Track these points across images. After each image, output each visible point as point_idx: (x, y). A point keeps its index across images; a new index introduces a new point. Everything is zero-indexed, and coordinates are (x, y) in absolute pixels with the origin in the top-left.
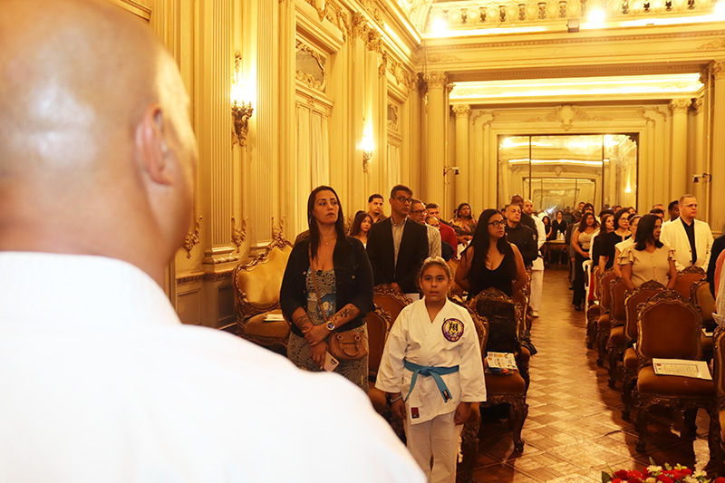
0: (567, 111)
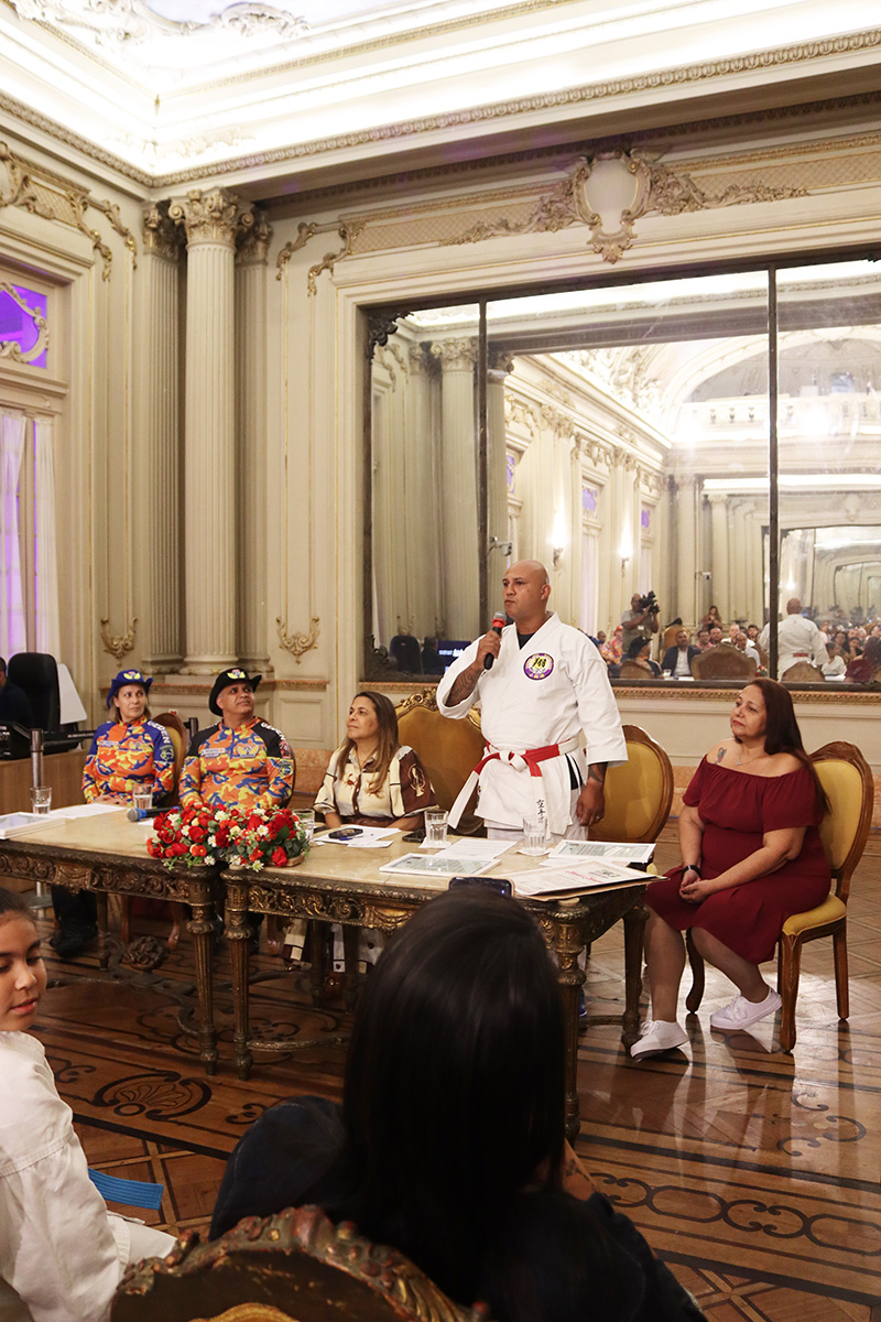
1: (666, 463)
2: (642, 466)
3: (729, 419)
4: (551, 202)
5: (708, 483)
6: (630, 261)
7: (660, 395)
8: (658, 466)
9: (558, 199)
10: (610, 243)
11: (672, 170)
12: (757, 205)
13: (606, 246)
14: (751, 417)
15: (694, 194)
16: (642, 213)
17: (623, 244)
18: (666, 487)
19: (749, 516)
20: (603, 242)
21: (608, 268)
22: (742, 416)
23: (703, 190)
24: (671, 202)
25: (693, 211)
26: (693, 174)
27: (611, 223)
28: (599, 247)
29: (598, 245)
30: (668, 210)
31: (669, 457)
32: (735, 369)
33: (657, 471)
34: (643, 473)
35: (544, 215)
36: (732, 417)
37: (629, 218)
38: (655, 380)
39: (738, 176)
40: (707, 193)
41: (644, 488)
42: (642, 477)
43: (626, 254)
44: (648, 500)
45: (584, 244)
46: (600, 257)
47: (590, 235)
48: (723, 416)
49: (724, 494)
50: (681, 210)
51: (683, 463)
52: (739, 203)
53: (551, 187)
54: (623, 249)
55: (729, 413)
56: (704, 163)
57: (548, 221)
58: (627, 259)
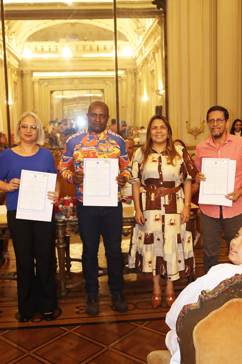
0: (76, 81)
1: (19, 66)
2: (13, 67)
3: (41, 50)
5: (35, 74)
7: (16, 38)
8: (17, 67)
14: (50, 49)
18: (20, 75)
19: (46, 87)
22: (46, 49)
31: (21, 63)
32: (41, 31)
33: (18, 69)
34: (12, 70)
36: (43, 49)
38: (14, 33)
41: (13, 76)
42: (12, 71)
44: (16, 81)
48: (39, 49)
49: (38, 78)
51: (26, 66)
55: (41, 47)
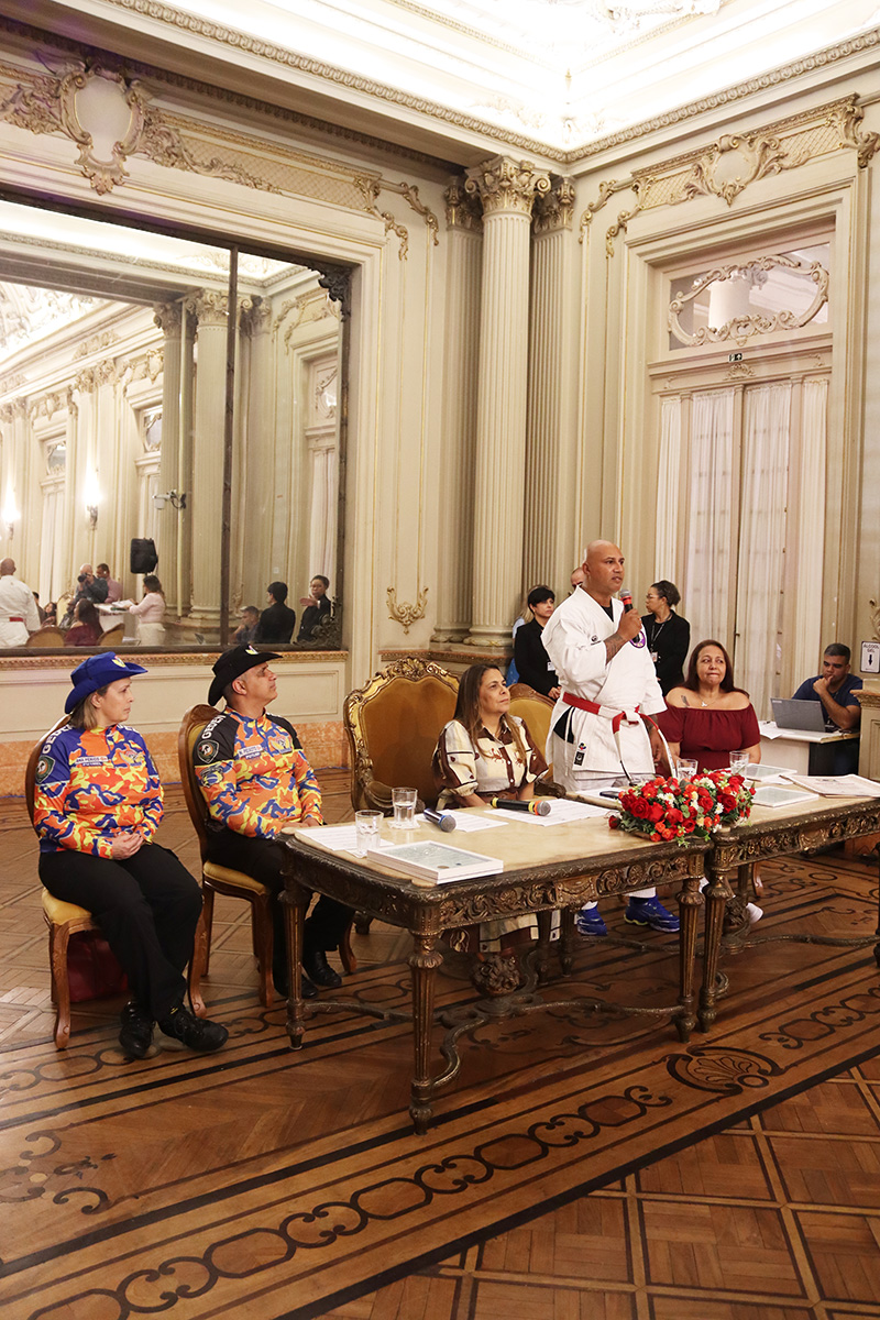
4: (32, 95)
6: (116, 199)
9: (41, 96)
10: (104, 171)
11: (164, 118)
12: (239, 186)
13: (99, 174)
15: (184, 153)
16: (134, 151)
17: (117, 178)
20: (95, 167)
21: (93, 197)
23: (191, 151)
24: (161, 151)
25: (183, 169)
26: (183, 131)
27: (102, 150)
28: (90, 171)
29: (88, 168)
30: (159, 159)
35: (25, 108)
37: (122, 151)
39: (222, 151)
40: (195, 156)
43: (115, 189)
45: (72, 162)
46: (87, 183)
47: (78, 154)
50: (173, 165)
52: (223, 178)
53: (32, 78)
54: (115, 184)
56: (195, 125)
57: (27, 117)
58: (117, 196)
